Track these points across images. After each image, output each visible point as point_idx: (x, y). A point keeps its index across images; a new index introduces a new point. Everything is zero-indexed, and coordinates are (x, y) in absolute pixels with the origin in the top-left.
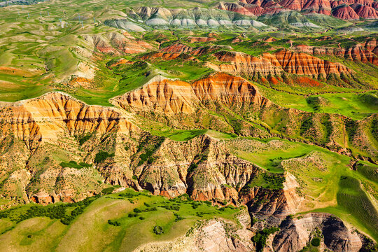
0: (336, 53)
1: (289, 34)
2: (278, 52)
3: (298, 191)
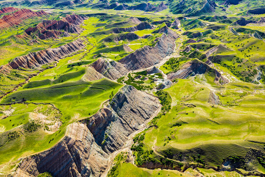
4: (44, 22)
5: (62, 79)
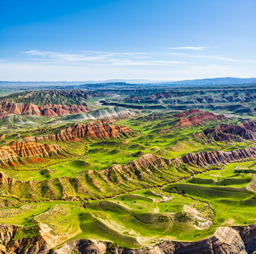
0: (51, 138)
1: (16, 131)
2: (11, 144)
3: (52, 233)
4: (222, 125)
5: (225, 182)
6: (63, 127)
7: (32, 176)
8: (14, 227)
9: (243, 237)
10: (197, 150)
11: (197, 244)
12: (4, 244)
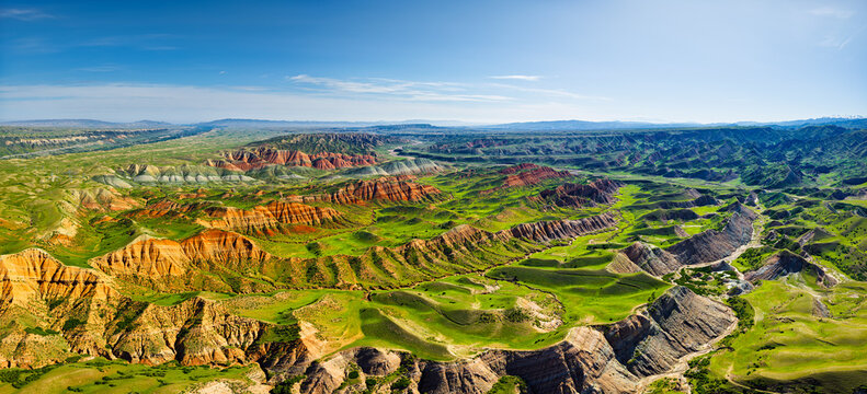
0: (324, 199)
1: (278, 186)
2: (269, 204)
3: (318, 336)
4: (566, 185)
5: (575, 263)
6: (342, 185)
7: (294, 251)
8: (261, 324)
9: (611, 340)
10: (532, 219)
11: (540, 353)
12: (243, 348)
